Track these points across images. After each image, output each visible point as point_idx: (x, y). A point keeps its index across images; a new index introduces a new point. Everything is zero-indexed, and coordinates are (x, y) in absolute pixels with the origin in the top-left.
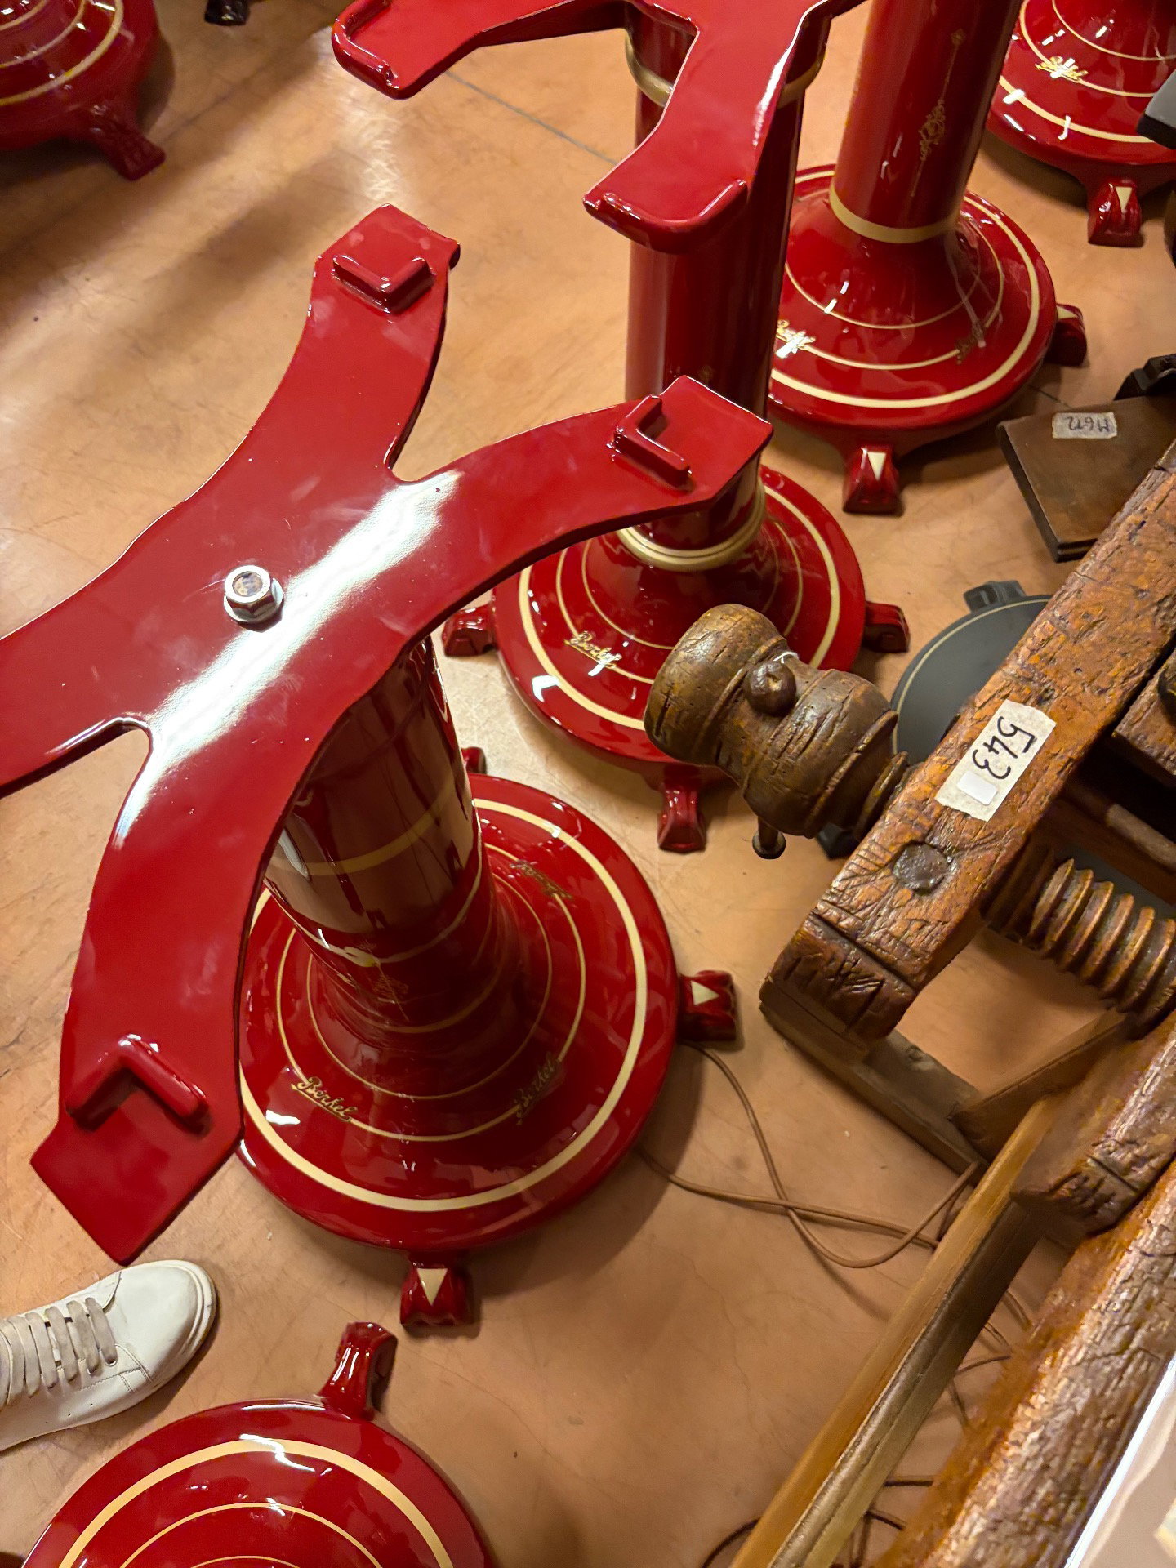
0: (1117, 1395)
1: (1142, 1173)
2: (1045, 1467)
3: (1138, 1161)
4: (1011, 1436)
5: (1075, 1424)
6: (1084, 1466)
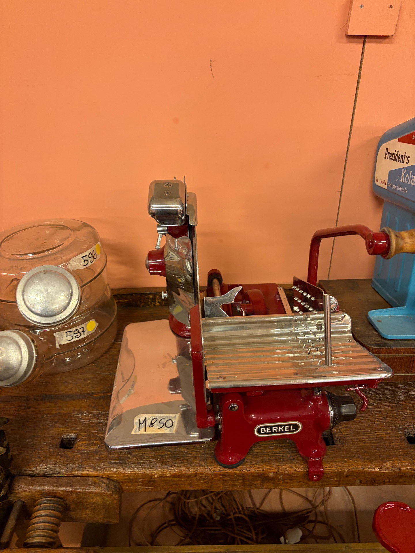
4: (174, 473)
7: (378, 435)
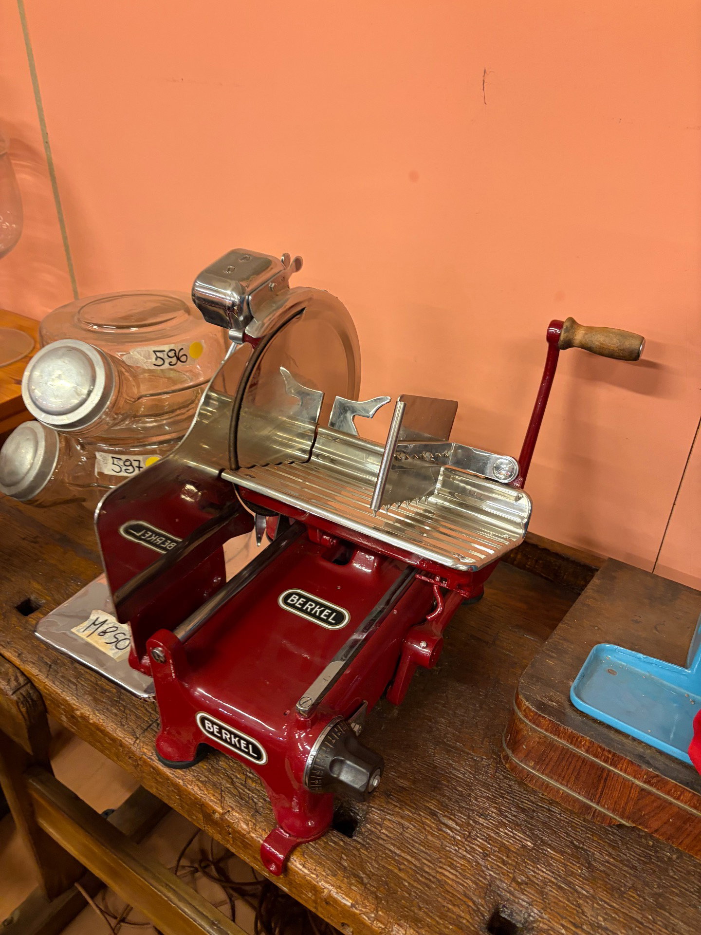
0: (90, 687)
1: (22, 680)
2: (107, 709)
3: (17, 679)
4: (97, 722)
5: (95, 700)
6: (109, 698)
7: (441, 873)
